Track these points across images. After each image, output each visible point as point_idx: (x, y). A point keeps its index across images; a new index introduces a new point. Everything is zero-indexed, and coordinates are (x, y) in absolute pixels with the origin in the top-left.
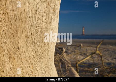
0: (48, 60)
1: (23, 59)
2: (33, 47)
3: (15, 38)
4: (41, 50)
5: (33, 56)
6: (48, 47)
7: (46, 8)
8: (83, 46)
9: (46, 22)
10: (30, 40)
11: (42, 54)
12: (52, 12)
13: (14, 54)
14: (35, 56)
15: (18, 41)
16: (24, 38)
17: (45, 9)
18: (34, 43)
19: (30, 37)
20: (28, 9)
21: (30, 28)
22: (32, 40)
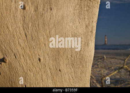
0: (85, 81)
1: (63, 81)
2: (72, 69)
3: (57, 61)
4: (79, 72)
5: (72, 77)
6: (85, 69)
7: (85, 31)
8: (106, 58)
9: (84, 44)
10: (69, 62)
11: (80, 75)
12: (90, 33)
13: (56, 76)
14: (74, 78)
15: (59, 63)
16: (65, 60)
17: (83, 31)
18: (74, 65)
19: (70, 60)
20: (69, 33)
21: (70, 51)
22: (72, 62)
